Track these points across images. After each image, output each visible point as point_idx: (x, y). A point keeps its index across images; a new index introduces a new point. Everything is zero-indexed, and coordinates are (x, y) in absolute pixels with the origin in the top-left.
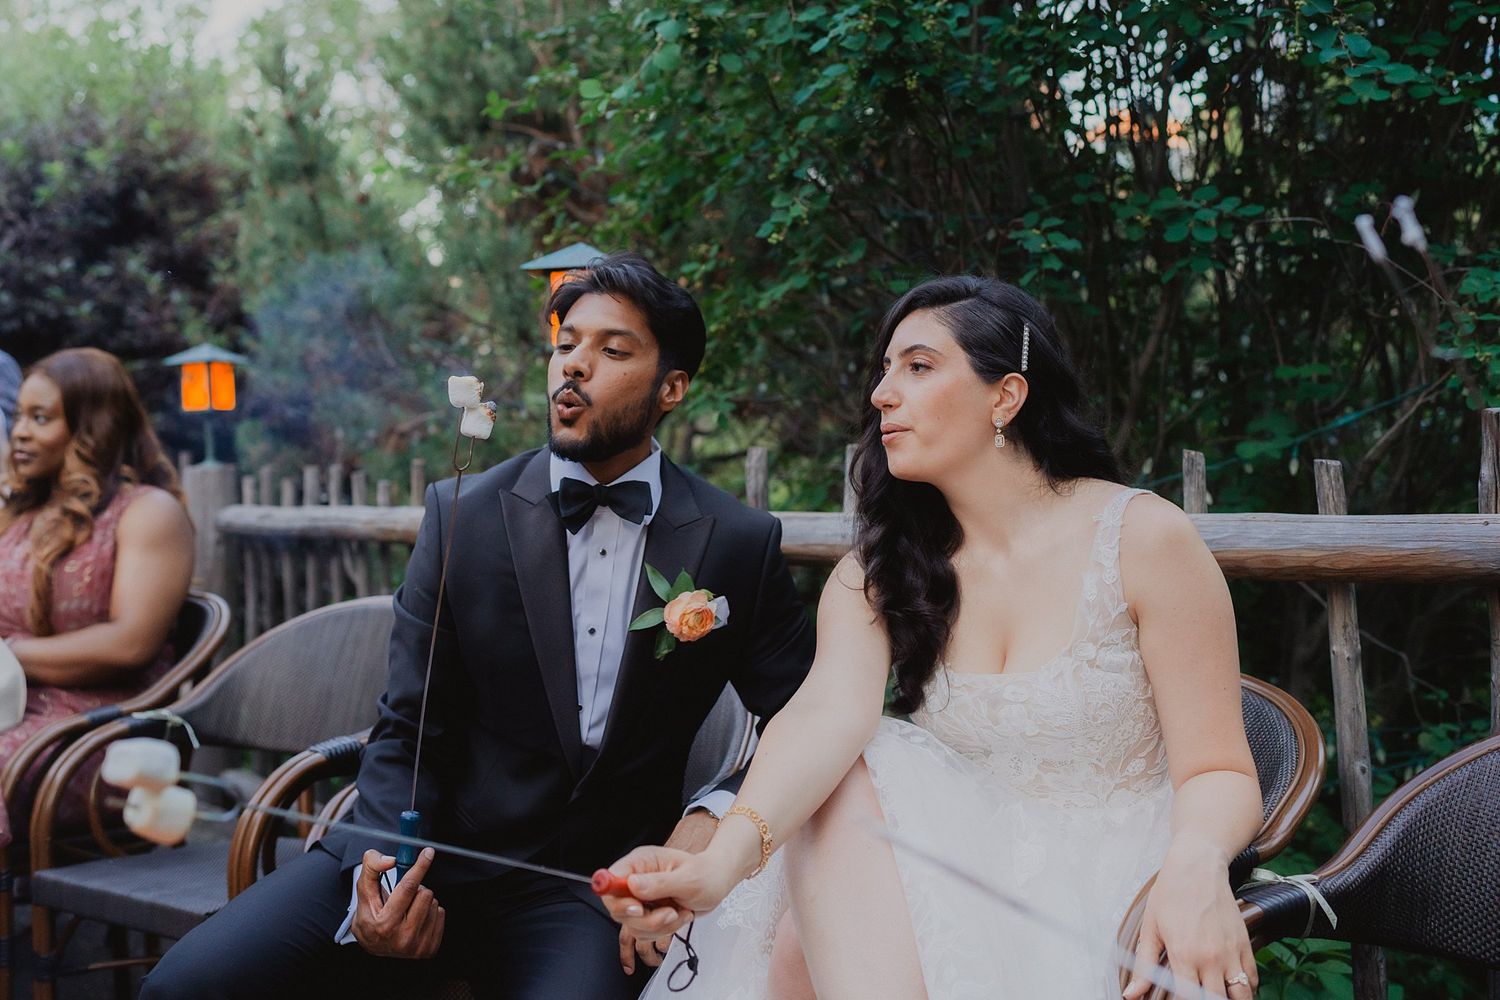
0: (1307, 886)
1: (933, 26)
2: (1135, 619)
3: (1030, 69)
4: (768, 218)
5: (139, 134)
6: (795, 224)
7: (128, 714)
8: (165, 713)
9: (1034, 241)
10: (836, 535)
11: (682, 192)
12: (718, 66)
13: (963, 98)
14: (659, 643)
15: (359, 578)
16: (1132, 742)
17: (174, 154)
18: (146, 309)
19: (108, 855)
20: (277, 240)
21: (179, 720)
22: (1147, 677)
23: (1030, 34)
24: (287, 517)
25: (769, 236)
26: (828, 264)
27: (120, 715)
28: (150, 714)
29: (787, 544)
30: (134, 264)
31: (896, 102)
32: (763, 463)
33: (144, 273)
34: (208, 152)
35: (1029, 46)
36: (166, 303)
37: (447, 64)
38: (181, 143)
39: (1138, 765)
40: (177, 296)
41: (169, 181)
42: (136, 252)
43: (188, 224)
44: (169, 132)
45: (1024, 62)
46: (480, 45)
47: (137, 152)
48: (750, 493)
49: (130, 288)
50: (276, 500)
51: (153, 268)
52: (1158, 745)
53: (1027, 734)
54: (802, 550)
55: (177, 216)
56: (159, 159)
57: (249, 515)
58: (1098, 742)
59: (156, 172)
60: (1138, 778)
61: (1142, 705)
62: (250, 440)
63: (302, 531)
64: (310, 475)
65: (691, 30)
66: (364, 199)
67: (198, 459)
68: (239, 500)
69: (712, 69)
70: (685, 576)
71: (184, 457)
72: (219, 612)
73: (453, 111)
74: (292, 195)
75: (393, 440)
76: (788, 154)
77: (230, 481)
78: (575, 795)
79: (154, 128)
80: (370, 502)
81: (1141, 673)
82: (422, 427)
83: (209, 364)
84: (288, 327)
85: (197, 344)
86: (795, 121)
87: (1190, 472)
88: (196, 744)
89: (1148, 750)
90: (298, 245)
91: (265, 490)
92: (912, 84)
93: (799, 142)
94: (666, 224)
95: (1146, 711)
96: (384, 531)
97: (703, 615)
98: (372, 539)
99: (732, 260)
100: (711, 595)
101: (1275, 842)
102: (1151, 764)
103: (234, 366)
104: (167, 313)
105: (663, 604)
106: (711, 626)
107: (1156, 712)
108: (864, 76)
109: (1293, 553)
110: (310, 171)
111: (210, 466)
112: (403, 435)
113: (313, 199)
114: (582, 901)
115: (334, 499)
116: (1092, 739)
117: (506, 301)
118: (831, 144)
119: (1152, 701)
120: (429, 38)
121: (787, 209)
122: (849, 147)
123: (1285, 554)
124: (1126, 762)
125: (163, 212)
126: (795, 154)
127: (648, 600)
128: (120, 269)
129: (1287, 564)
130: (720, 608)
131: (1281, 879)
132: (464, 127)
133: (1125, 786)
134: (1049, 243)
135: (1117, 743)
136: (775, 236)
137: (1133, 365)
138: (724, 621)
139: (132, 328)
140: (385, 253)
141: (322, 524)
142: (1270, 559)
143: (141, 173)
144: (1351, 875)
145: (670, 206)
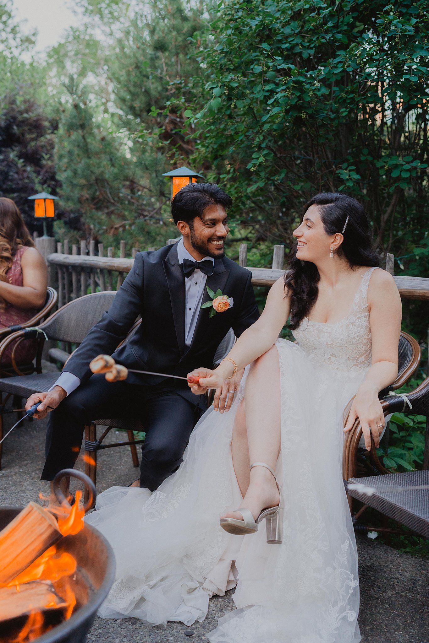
0: (405, 397)
1: (312, 95)
2: (369, 309)
3: (348, 110)
4: (251, 162)
5: (13, 102)
6: (260, 164)
7: (24, 328)
8: (36, 328)
9: (344, 174)
10: (268, 277)
11: (222, 147)
12: (235, 105)
13: (322, 120)
14: (211, 312)
15: (100, 282)
16: (361, 352)
17: (27, 111)
18: (17, 173)
19: (18, 375)
20: (70, 153)
21: (41, 331)
22: (370, 331)
23: (349, 97)
24: (74, 259)
25: (251, 168)
26: (272, 178)
27: (21, 329)
28: (31, 328)
29: (253, 279)
30: (12, 155)
31: (298, 121)
32: (246, 249)
33: (16, 159)
34: (40, 110)
35: (348, 101)
36: (25, 171)
37: (135, 85)
38: (30, 106)
39: (362, 359)
40: (29, 169)
41: (25, 122)
42: (13, 151)
43: (33, 140)
44: (25, 102)
45: (346, 108)
46: (148, 78)
47: (13, 109)
48: (240, 259)
49: (11, 165)
50: (70, 253)
51: (20, 157)
52: (370, 353)
53: (329, 343)
54: (257, 281)
55: (28, 136)
56: (21, 113)
57: (60, 257)
58: (350, 350)
59: (20, 118)
60: (361, 363)
61: (366, 340)
62: (59, 228)
63: (80, 264)
64: (83, 244)
65: (225, 92)
66: (103, 139)
67: (41, 235)
68: (56, 251)
69: (232, 106)
70: (219, 291)
71: (35, 234)
72: (54, 295)
73: (137, 104)
74: (76, 135)
75: (113, 230)
76: (259, 138)
77: (53, 244)
78: (181, 361)
79: (19, 99)
80: (105, 255)
81: (368, 329)
82: (124, 226)
83: (45, 199)
84: (73, 185)
85: (41, 192)
86: (262, 125)
87: (388, 261)
88: (47, 339)
89: (366, 355)
90: (78, 155)
91: (66, 248)
92: (304, 116)
93: (263, 134)
94: (216, 158)
95: (367, 342)
96: (110, 266)
97: (225, 304)
98: (106, 269)
99: (238, 174)
100: (228, 297)
101: (398, 384)
102: (366, 360)
103: (54, 200)
104: (25, 175)
105: (212, 300)
106: (228, 307)
107: (371, 343)
108: (287, 112)
109: (418, 291)
110: (82, 126)
111: (45, 238)
112: (117, 229)
113: (83, 137)
114: (179, 395)
115: (91, 253)
116: (348, 348)
117: (156, 181)
118: (275, 134)
119: (370, 340)
120: (129, 74)
121: (257, 159)
122: (282, 136)
123: (415, 291)
124: (359, 358)
125: (23, 135)
126: (262, 138)
127: (207, 298)
128: (7, 157)
129: (416, 294)
130: (230, 301)
131: (397, 395)
132: (141, 111)
133: (357, 365)
134: (349, 176)
135: (356, 351)
136: (253, 168)
137: (382, 216)
138: (232, 306)
139: (12, 180)
140: (111, 160)
141: (87, 262)
142: (410, 292)
143: (14, 118)
144: (419, 394)
145: (217, 151)
